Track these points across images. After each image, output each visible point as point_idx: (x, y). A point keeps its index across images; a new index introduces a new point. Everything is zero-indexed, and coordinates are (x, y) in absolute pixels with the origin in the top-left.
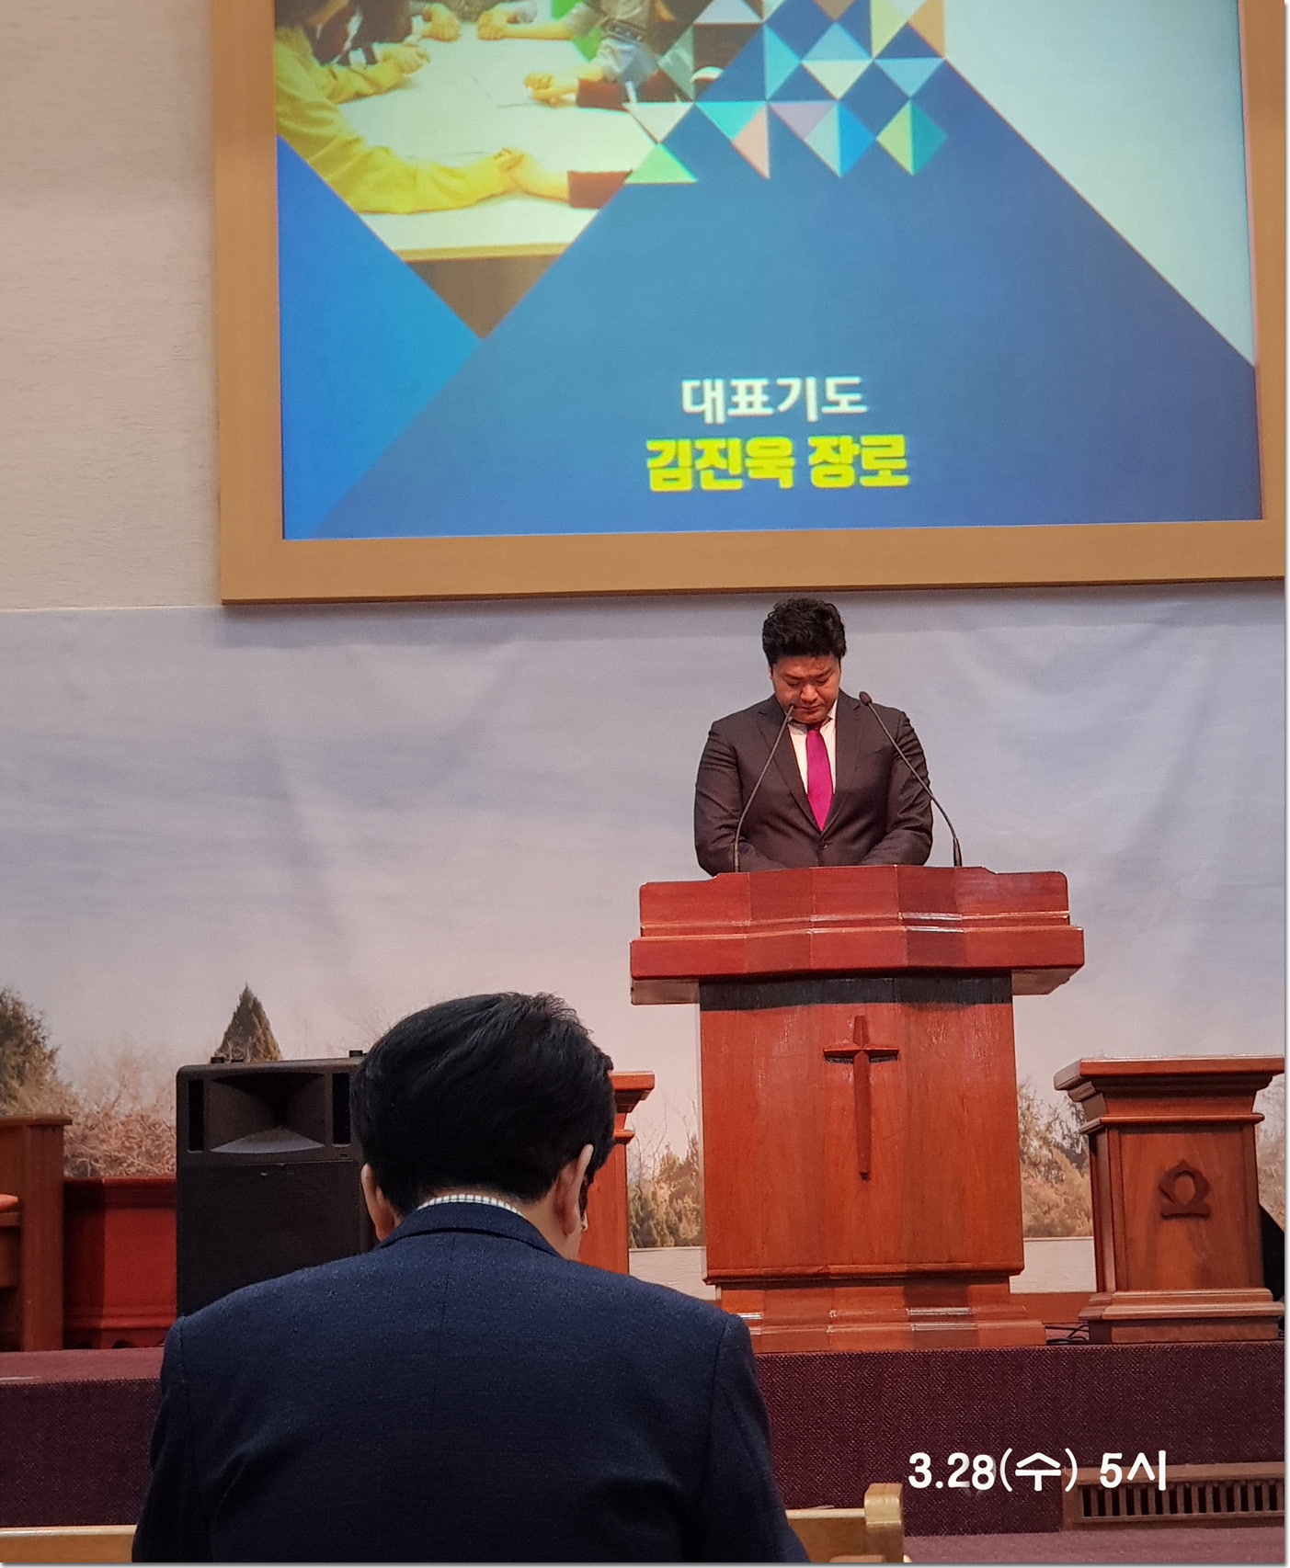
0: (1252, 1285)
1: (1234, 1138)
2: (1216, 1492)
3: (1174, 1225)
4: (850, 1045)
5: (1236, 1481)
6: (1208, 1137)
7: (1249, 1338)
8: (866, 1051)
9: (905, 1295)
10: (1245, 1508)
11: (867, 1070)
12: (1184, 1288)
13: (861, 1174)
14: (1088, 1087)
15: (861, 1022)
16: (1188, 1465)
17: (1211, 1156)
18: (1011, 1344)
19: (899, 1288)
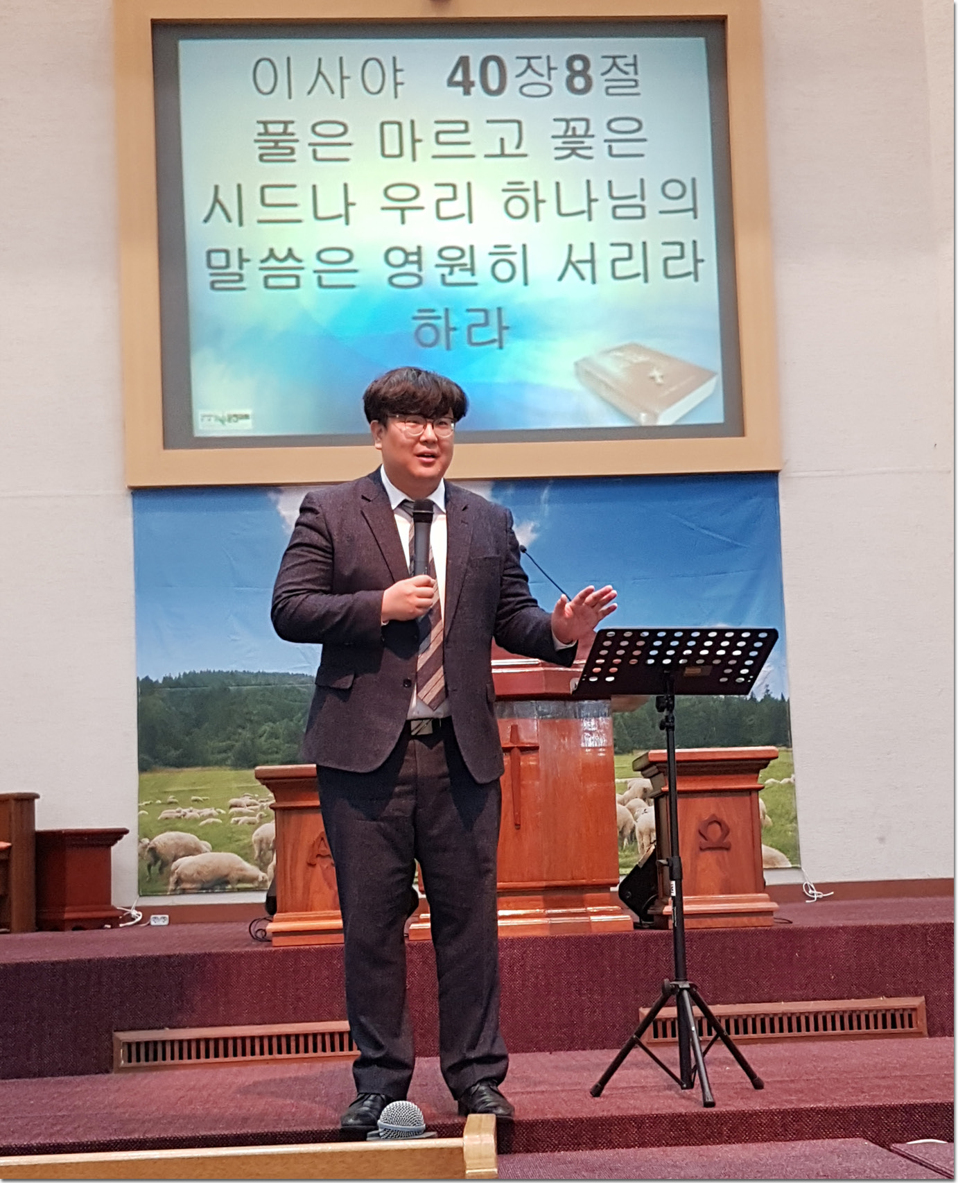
0: (757, 892)
1: (747, 798)
2: (736, 1022)
3: (708, 853)
4: (508, 744)
5: (748, 1016)
6: (729, 799)
7: (756, 925)
8: (517, 747)
9: (545, 900)
10: (754, 1032)
11: (519, 759)
12: (713, 894)
13: (516, 825)
14: (654, 769)
15: (515, 729)
16: (718, 1006)
17: (729, 810)
18: (608, 931)
19: (540, 897)
